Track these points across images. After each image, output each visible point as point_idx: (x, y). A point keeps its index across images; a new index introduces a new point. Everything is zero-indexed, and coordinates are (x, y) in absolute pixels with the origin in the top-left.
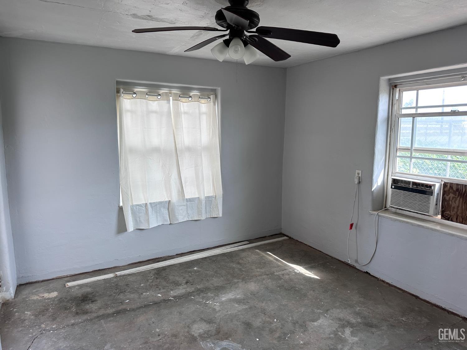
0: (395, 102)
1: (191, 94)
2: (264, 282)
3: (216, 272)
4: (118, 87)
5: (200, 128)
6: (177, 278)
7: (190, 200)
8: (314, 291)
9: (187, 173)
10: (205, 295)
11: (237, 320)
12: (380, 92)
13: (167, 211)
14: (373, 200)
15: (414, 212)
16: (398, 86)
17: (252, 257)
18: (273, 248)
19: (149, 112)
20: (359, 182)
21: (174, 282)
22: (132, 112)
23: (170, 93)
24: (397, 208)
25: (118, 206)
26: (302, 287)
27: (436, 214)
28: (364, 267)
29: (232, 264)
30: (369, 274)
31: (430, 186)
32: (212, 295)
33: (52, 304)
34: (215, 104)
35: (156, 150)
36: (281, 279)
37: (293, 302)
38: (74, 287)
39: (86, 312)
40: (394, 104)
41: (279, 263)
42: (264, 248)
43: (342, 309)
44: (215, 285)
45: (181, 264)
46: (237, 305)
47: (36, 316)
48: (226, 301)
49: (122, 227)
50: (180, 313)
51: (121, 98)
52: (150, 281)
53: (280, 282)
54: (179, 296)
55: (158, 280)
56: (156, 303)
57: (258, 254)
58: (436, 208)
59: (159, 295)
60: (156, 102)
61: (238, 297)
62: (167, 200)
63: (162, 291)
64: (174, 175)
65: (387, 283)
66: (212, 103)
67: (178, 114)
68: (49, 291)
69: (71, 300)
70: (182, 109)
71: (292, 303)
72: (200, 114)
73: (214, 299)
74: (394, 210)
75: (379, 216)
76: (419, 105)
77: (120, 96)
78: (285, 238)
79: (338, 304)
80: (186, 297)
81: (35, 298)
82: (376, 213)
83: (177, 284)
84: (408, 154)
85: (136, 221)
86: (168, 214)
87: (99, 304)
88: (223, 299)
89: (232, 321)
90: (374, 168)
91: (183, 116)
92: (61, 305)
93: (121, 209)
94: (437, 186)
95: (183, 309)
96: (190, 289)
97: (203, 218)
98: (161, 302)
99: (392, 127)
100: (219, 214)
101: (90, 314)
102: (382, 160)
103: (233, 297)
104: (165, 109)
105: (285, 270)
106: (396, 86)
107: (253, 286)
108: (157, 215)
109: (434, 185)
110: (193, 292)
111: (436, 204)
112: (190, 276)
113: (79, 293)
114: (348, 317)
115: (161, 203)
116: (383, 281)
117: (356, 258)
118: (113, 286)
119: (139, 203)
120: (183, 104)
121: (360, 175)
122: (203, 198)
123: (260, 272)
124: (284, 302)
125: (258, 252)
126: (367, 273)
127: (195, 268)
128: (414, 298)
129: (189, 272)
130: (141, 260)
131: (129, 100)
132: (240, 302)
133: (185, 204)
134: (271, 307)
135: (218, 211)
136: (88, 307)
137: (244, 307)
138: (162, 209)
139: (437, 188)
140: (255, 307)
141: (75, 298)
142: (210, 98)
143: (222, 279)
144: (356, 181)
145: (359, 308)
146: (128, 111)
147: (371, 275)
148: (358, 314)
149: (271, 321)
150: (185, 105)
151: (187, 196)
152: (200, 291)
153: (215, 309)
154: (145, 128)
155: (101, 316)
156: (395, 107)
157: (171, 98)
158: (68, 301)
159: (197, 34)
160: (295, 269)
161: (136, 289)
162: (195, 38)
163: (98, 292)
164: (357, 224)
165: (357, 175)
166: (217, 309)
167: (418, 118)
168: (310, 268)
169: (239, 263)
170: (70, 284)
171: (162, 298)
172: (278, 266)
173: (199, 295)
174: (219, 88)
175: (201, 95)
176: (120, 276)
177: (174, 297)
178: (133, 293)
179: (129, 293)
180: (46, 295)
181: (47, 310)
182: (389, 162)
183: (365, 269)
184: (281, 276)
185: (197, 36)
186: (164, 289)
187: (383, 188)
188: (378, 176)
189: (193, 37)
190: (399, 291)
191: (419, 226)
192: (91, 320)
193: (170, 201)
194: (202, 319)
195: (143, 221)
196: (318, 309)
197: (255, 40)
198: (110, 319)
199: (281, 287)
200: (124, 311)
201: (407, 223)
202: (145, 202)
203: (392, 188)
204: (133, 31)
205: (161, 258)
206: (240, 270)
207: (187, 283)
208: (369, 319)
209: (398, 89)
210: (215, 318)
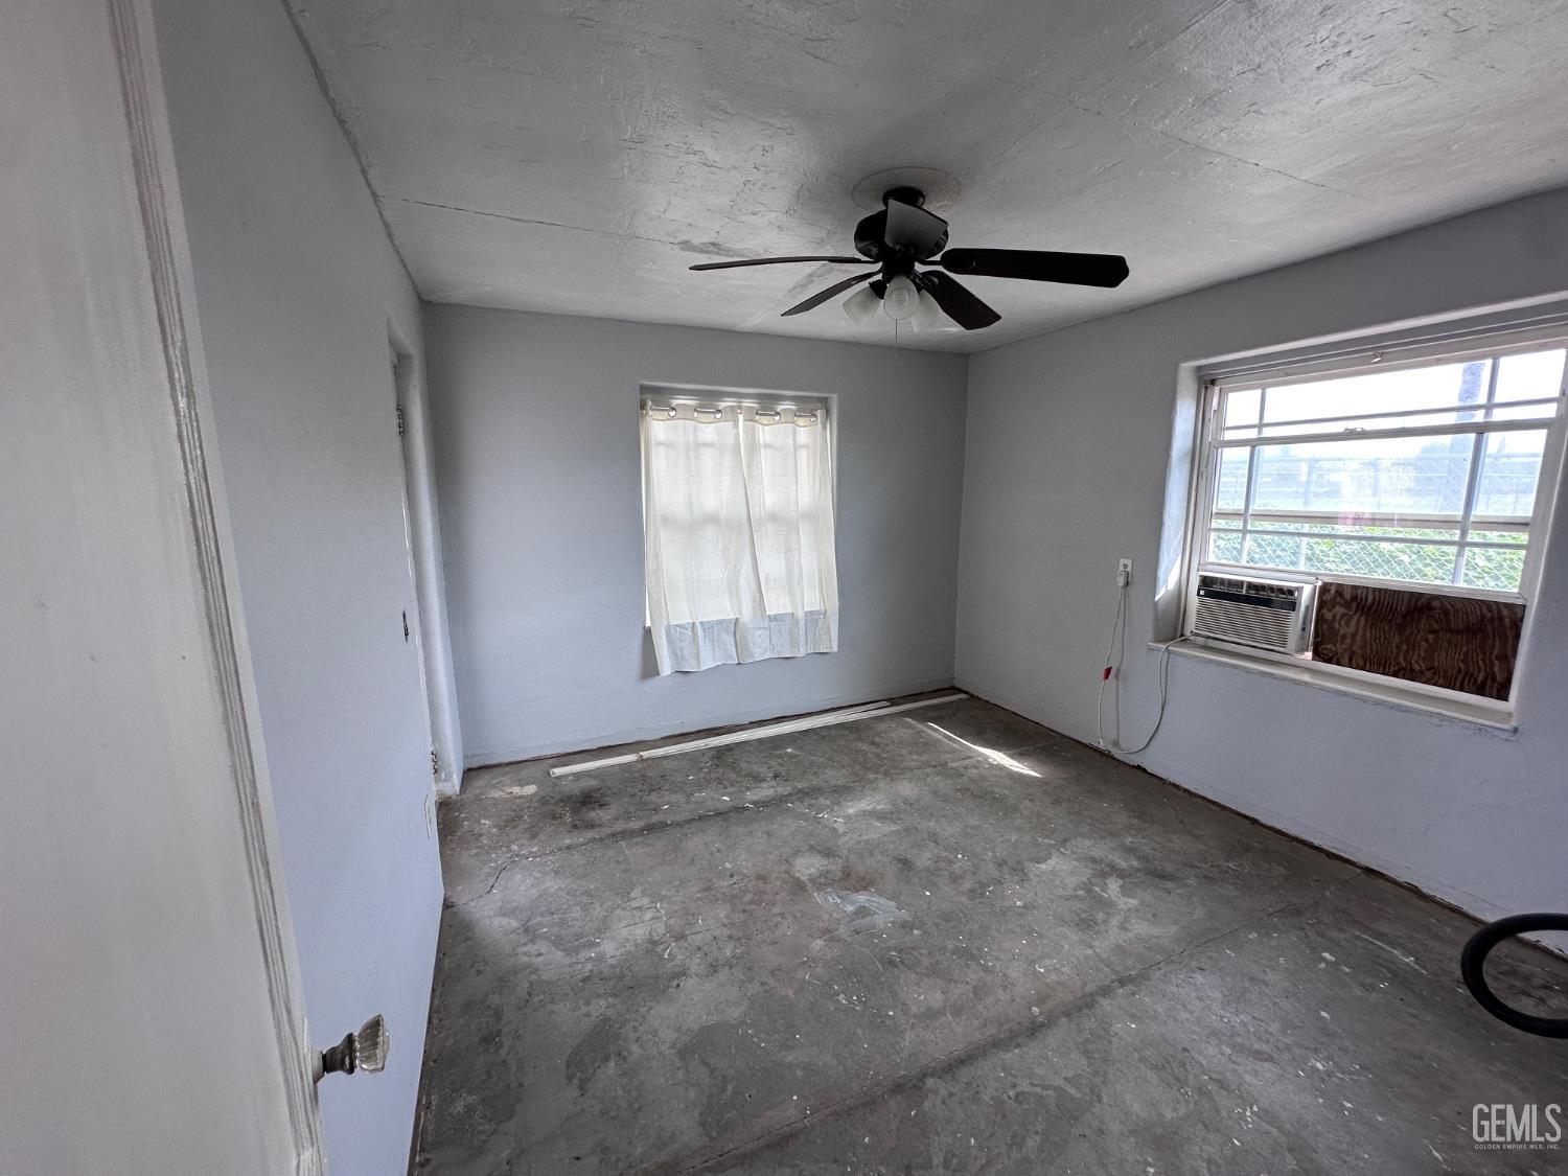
0: (1211, 415)
1: (780, 408)
2: (929, 779)
3: (830, 759)
4: (643, 397)
5: (796, 477)
6: (756, 768)
7: (776, 618)
8: (1031, 800)
9: (772, 564)
10: (813, 802)
11: (882, 853)
12: (1179, 394)
13: (733, 640)
14: (1157, 620)
15: (1248, 646)
16: (1217, 382)
17: (901, 732)
18: (940, 716)
19: (700, 445)
20: (1127, 584)
21: (750, 774)
22: (669, 445)
23: (740, 407)
24: (1209, 637)
25: (641, 626)
26: (1006, 792)
27: (1303, 650)
28: (1133, 756)
29: (860, 744)
30: (1145, 770)
31: (1290, 592)
32: (828, 802)
33: (528, 807)
34: (825, 428)
35: (713, 519)
36: (963, 775)
37: (992, 821)
38: (565, 776)
39: (591, 826)
40: (1207, 419)
41: (955, 745)
42: (923, 716)
43: (1095, 839)
44: (832, 784)
45: (760, 741)
46: (878, 824)
47: (500, 828)
48: (856, 815)
49: (650, 669)
50: (769, 834)
51: (649, 419)
52: (705, 770)
53: (961, 781)
54: (764, 802)
55: (721, 770)
56: (719, 814)
57: (910, 726)
58: (1302, 638)
59: (725, 798)
60: (712, 426)
61: (879, 807)
62: (732, 617)
63: (730, 790)
64: (747, 567)
65: (1186, 791)
66: (819, 426)
67: (753, 447)
68: (521, 783)
69: (562, 801)
70: (761, 439)
71: (991, 824)
72: (796, 447)
73: (832, 810)
74: (1201, 640)
75: (1169, 653)
76: (1265, 421)
77: (646, 414)
78: (962, 696)
79: (1085, 830)
80: (778, 802)
81: (497, 794)
82: (1163, 646)
83: (758, 779)
84: (1238, 524)
85: (676, 656)
86: (733, 643)
87: (614, 809)
88: (851, 811)
89: (871, 853)
90: (1161, 553)
91: (762, 451)
92: (544, 810)
93: (648, 632)
94: (1307, 590)
95: (775, 827)
96: (784, 789)
97: (802, 653)
98: (730, 810)
99: (1203, 469)
100: (831, 647)
101: (598, 830)
102: (1179, 537)
103: (869, 808)
104: (730, 440)
105: (970, 757)
106: (1213, 382)
107: (906, 789)
108: (713, 645)
109: (1300, 589)
110: (790, 794)
111: (1303, 629)
112: (781, 765)
113: (576, 788)
114: (1110, 856)
115: (721, 622)
116: (1176, 786)
117: (1115, 738)
118: (636, 778)
119: (681, 623)
120: (763, 430)
121: (1129, 569)
122: (800, 614)
123: (918, 760)
124: (974, 821)
125: (910, 724)
126: (1139, 767)
127: (789, 750)
128: (1248, 822)
129: (779, 757)
130: (684, 731)
131: (661, 423)
132: (885, 818)
133: (766, 625)
134: (949, 831)
135: (830, 641)
136: (593, 814)
137: (893, 828)
138: (723, 634)
139: (1306, 595)
140: (916, 829)
141: (570, 797)
142: (815, 416)
143: (844, 771)
144: (1121, 581)
145: (1130, 839)
146: (660, 444)
147: (1149, 773)
148: (1130, 850)
149: (951, 857)
150: (769, 431)
151: (771, 611)
152: (803, 794)
153: (835, 830)
154: (692, 476)
155: (618, 833)
156: (1211, 426)
157: (741, 417)
158: (556, 804)
159: (802, 283)
160: (989, 757)
161: (680, 784)
162: (797, 290)
163: (610, 788)
164: (1118, 670)
165: (1121, 568)
166: (841, 829)
167: (1262, 447)
168: (1020, 755)
169: (873, 743)
170: (558, 771)
171: (730, 804)
172: (954, 751)
173: (801, 800)
174: (835, 396)
175: (799, 410)
176: (648, 759)
177: (755, 803)
178: (676, 792)
179: (667, 793)
180: (516, 790)
181: (520, 818)
182: (1192, 541)
183: (1134, 760)
184: (962, 770)
185: (802, 286)
186: (732, 786)
187: (1179, 596)
188: (1168, 571)
189: (794, 288)
190: (1213, 807)
191: (1263, 674)
192: (601, 840)
193: (737, 619)
194: (812, 848)
195: (687, 657)
196: (1047, 837)
197: (933, 283)
198: (636, 840)
199: (964, 790)
200: (661, 827)
201: (1235, 667)
202: (691, 621)
203: (1198, 594)
204: (691, 268)
205: (721, 728)
206: (878, 756)
207: (775, 777)
208: (1157, 863)
209: (1217, 389)
210: (838, 846)
